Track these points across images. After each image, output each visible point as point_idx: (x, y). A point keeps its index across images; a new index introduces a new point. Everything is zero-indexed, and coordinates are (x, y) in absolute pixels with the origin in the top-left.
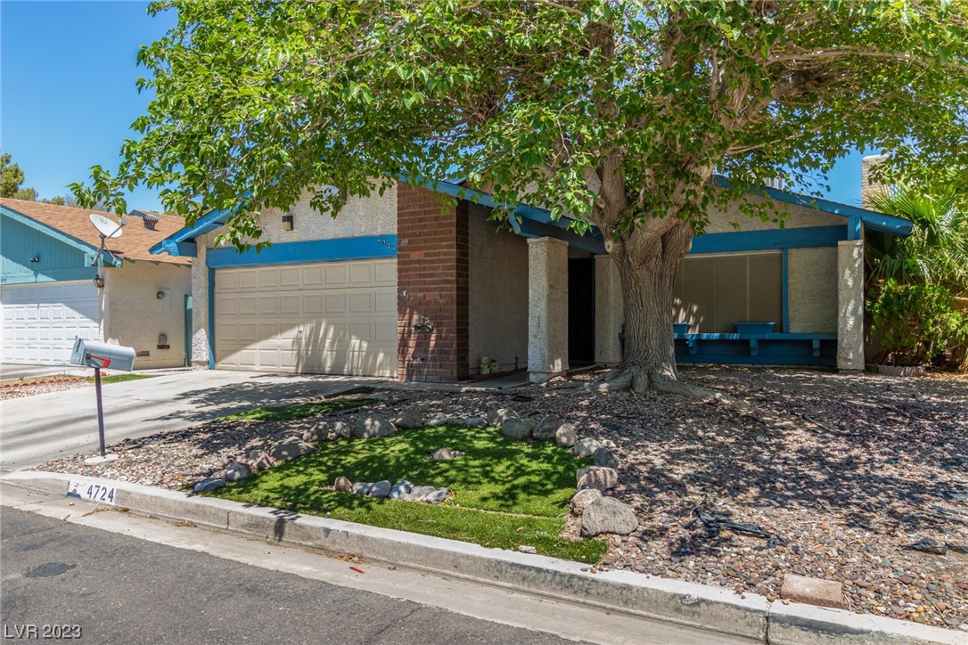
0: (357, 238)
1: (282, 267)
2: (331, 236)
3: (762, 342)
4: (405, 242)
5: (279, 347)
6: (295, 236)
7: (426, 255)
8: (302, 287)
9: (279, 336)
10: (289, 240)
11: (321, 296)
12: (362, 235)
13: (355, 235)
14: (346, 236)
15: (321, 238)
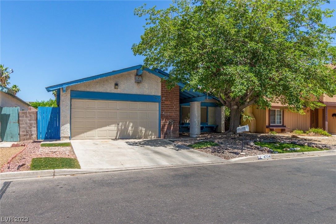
0: (145, 95)
1: (109, 101)
2: (135, 93)
3: (206, 127)
4: (164, 98)
5: (108, 130)
6: (118, 91)
7: (171, 103)
8: (118, 109)
9: (107, 126)
10: (116, 92)
11: (127, 112)
12: (147, 94)
13: (144, 94)
14: (140, 94)
15: (130, 93)
